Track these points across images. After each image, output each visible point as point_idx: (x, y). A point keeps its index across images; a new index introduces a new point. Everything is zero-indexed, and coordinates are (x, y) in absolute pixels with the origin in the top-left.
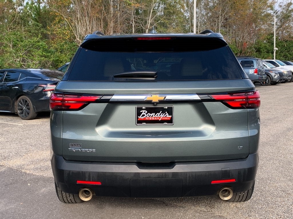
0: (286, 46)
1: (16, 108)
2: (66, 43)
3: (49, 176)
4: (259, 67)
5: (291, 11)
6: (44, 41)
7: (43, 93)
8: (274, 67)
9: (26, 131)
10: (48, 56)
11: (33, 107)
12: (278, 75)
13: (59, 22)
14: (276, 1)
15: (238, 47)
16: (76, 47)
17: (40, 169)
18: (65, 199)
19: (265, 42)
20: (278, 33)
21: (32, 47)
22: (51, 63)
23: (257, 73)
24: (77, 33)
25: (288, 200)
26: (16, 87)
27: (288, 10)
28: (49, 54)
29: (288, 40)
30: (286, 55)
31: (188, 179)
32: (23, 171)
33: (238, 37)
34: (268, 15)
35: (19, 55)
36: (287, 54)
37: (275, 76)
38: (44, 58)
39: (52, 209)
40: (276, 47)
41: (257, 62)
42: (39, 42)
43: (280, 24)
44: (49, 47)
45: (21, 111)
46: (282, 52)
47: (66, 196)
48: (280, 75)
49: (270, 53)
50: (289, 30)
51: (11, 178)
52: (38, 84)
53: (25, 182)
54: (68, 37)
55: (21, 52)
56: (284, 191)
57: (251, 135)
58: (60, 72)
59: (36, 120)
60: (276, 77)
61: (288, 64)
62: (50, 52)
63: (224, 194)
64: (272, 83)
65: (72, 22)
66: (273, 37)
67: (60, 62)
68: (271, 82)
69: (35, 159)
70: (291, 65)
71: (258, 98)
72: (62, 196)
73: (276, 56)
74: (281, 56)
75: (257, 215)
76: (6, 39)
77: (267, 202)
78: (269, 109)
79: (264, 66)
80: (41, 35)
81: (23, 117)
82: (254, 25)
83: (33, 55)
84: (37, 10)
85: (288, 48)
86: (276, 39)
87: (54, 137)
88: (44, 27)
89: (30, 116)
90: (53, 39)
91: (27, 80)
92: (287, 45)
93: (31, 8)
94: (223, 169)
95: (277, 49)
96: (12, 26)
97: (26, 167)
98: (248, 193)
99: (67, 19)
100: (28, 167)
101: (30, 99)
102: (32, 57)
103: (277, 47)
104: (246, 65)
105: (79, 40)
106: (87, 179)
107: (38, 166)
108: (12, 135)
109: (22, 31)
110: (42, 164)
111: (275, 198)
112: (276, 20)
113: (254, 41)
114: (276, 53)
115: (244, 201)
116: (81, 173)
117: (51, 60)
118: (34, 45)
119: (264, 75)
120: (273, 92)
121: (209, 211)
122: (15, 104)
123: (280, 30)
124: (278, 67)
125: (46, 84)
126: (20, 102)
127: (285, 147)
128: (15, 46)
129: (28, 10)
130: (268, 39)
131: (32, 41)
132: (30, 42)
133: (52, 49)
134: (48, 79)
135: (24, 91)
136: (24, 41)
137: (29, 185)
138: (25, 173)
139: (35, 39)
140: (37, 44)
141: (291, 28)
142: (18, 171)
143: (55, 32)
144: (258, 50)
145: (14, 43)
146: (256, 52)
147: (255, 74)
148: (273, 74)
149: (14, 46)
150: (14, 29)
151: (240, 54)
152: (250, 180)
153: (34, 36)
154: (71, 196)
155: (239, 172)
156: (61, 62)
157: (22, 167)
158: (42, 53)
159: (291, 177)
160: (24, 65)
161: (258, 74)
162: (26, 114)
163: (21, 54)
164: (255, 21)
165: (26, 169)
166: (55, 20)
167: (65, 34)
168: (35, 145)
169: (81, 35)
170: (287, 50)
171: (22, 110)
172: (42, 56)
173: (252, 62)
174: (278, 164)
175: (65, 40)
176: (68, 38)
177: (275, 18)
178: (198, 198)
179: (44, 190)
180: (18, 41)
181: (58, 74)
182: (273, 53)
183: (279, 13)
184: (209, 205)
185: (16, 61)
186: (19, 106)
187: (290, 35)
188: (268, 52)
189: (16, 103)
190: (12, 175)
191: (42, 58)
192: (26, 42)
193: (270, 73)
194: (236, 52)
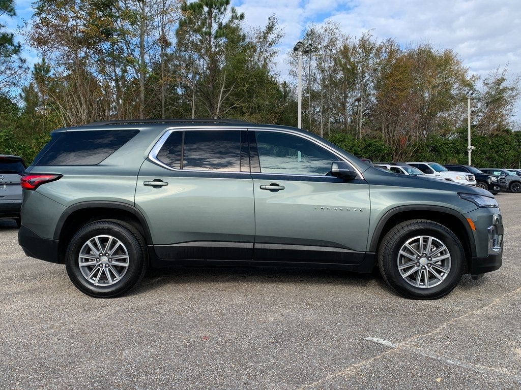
0: (490, 143)
30: (492, 158)
36: (494, 155)
40: (472, 145)
46: (484, 153)
74: (482, 159)
103: (475, 146)
114: (474, 154)
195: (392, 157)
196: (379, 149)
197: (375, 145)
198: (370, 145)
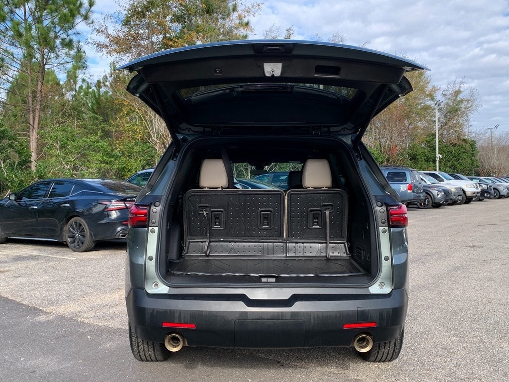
0: (453, 152)
1: (65, 236)
2: (136, 144)
3: (116, 327)
4: (415, 181)
5: (459, 102)
6: (105, 140)
7: (105, 213)
8: (436, 181)
9: (81, 267)
10: (111, 162)
11: (91, 234)
12: (443, 193)
13: (128, 114)
14: (439, 88)
15: (384, 152)
16: (151, 149)
17: (103, 317)
18: (142, 354)
19: (423, 145)
20: (442, 134)
21: (88, 148)
22: (114, 172)
23: (411, 190)
24: (153, 129)
25: (451, 360)
26: (66, 205)
27: (455, 100)
28: (112, 159)
29: (456, 144)
30: (454, 165)
31: (312, 321)
32: (79, 319)
33: (383, 138)
34: (427, 108)
35: (69, 160)
36: (456, 163)
37: (438, 194)
38: (105, 164)
39: (123, 369)
40: (439, 154)
41: (411, 175)
42: (98, 142)
43: (444, 121)
44: (112, 150)
45: (72, 239)
46: (449, 161)
47: (144, 350)
48: (445, 193)
49: (431, 163)
50: (458, 129)
51: (64, 328)
52: (97, 200)
53: (84, 335)
54: (139, 135)
55: (71, 156)
56: (445, 349)
57: (396, 264)
58: (127, 184)
59: (94, 252)
60: (439, 196)
61: (457, 178)
62: (113, 157)
63: (361, 345)
64: (433, 205)
65: (146, 115)
66: (434, 138)
67: (127, 170)
68: (432, 203)
69: (95, 304)
70: (462, 179)
71: (404, 214)
72: (139, 350)
73: (439, 167)
74: (447, 167)
75: (407, 378)
76: (51, 137)
77: (421, 363)
78: (429, 240)
79: (422, 179)
80: (102, 132)
81: (75, 247)
82: (406, 122)
83: (88, 161)
84: (95, 96)
85: (457, 155)
86: (439, 142)
87: (134, 263)
88: (105, 120)
89: (85, 246)
90: (118, 138)
91: (82, 194)
92: (455, 151)
93: (86, 94)
94: (359, 309)
95: (441, 156)
96: (61, 119)
97: (83, 315)
98: (394, 348)
99: (139, 110)
100: (86, 315)
101: (86, 222)
102: (87, 163)
103: (441, 154)
104: (396, 178)
105: (155, 139)
106: (176, 321)
107: (101, 314)
108: (60, 272)
109: (74, 127)
110: (105, 311)
111: (433, 357)
112: (438, 114)
113: (407, 144)
114: (440, 162)
115: (390, 360)
116: (169, 311)
117: (115, 167)
118: (91, 146)
119: (422, 193)
120: (435, 218)
121: (342, 373)
122: (64, 229)
123: (445, 129)
124: (442, 181)
125: (110, 201)
126: (71, 225)
127: (450, 292)
128: (64, 147)
129: (82, 97)
130: (427, 141)
131: (88, 140)
132: (86, 142)
133: (117, 152)
134: (112, 194)
135: (77, 210)
136: (77, 141)
137: (89, 337)
138: (84, 323)
139: (93, 138)
140: (96, 144)
141: (460, 126)
142: (72, 319)
143: (121, 129)
144: (414, 158)
145: (62, 143)
146: (411, 160)
147: (409, 191)
148: (435, 192)
149: (62, 147)
150: (62, 123)
151: (388, 163)
152: (396, 325)
153: (92, 133)
154: (150, 350)
155: (381, 313)
156: (129, 171)
157: (77, 314)
158: (103, 158)
159: (456, 330)
160: (75, 174)
161: (413, 192)
162: (80, 243)
163: (73, 158)
164: (408, 116)
165: (83, 318)
166: (122, 111)
167: (136, 131)
168: (94, 285)
169: (158, 133)
170: (455, 158)
171: (73, 237)
172: (101, 162)
173: (405, 175)
174: (438, 314)
175: (135, 139)
176: (140, 137)
177: (437, 111)
178: (325, 357)
179: (110, 344)
180: (68, 140)
181: (125, 186)
182: (435, 162)
183: (442, 105)
184: (342, 366)
185: (64, 168)
186: (70, 231)
187: (459, 136)
188: (427, 161)
189: (66, 228)
190: (65, 325)
191: (102, 165)
192: (80, 142)
193: (431, 190)
194: (381, 160)
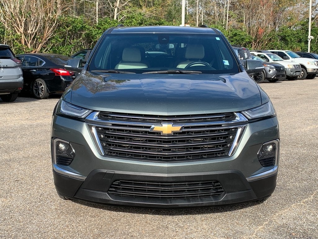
4: (242, 58)
37: (270, 70)
48: (276, 70)
103: (313, 36)
148: (267, 69)
195: (252, 45)
196: (243, 38)
197: (239, 35)
198: (235, 35)
